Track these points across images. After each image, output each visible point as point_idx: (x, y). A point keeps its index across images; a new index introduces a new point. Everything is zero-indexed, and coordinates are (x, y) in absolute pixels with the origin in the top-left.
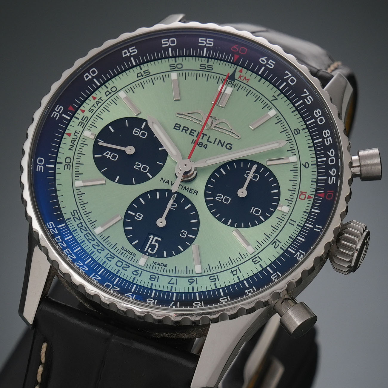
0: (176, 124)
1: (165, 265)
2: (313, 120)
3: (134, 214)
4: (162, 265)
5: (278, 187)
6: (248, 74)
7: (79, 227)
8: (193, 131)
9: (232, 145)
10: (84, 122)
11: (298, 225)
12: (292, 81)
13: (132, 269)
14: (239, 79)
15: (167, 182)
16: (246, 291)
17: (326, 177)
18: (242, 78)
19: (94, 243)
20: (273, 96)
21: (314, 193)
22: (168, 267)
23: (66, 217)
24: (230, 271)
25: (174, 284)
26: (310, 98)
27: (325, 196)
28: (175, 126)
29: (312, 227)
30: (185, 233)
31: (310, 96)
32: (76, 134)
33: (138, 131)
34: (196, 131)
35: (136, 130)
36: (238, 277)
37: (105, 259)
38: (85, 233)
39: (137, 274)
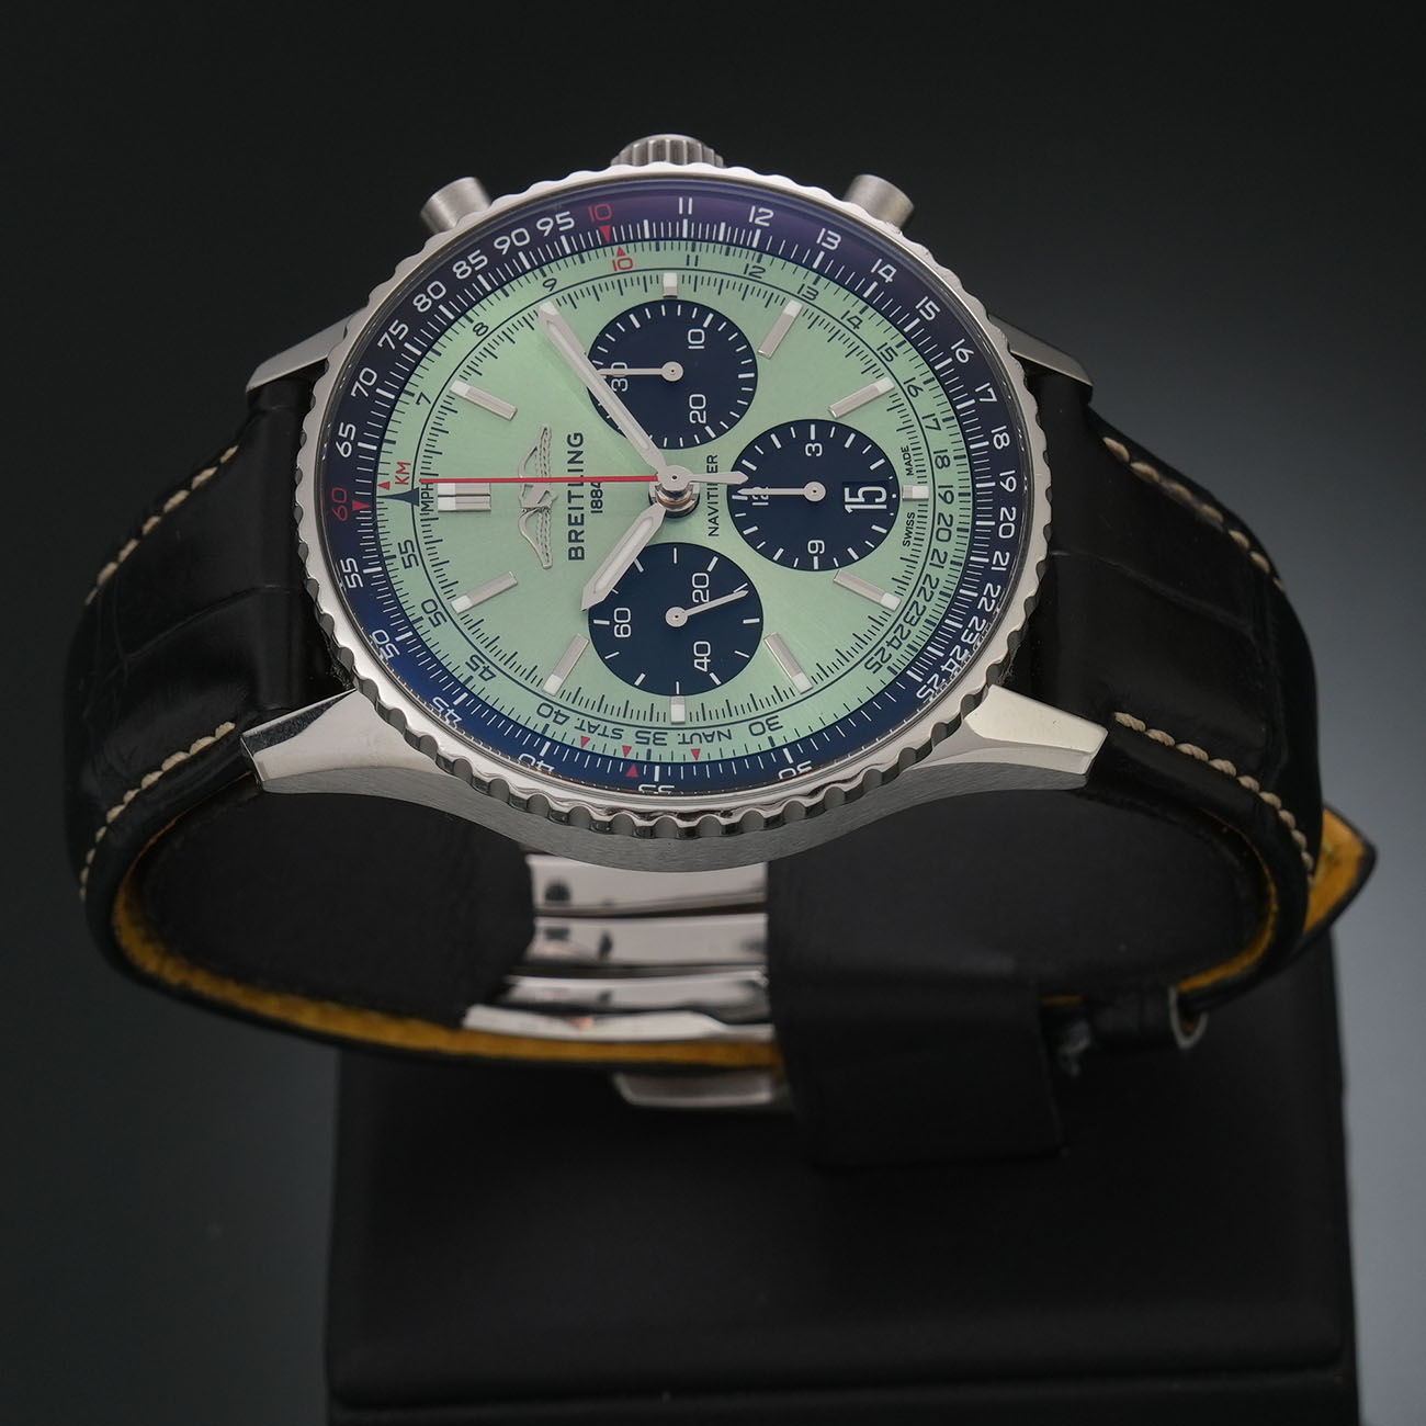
0: (570, 558)
1: (905, 451)
2: (441, 307)
3: (816, 558)
4: (907, 456)
5: (623, 317)
6: (387, 471)
7: (901, 644)
8: (573, 521)
9: (569, 436)
10: (651, 736)
11: (693, 250)
12: (368, 377)
13: (942, 507)
14: (410, 481)
15: (715, 523)
16: (889, 279)
17: (563, 238)
18: (402, 477)
19: (921, 601)
20: (418, 403)
21: (608, 249)
22: (905, 443)
23: (890, 677)
24: (855, 331)
25: (936, 420)
26: (394, 330)
27: (605, 223)
28: (577, 558)
29: (685, 222)
30: (810, 448)
31: (391, 330)
32: (688, 740)
33: (618, 629)
34: (570, 515)
35: (619, 633)
36: (861, 312)
37: (947, 565)
38: (907, 627)
39: (948, 494)
